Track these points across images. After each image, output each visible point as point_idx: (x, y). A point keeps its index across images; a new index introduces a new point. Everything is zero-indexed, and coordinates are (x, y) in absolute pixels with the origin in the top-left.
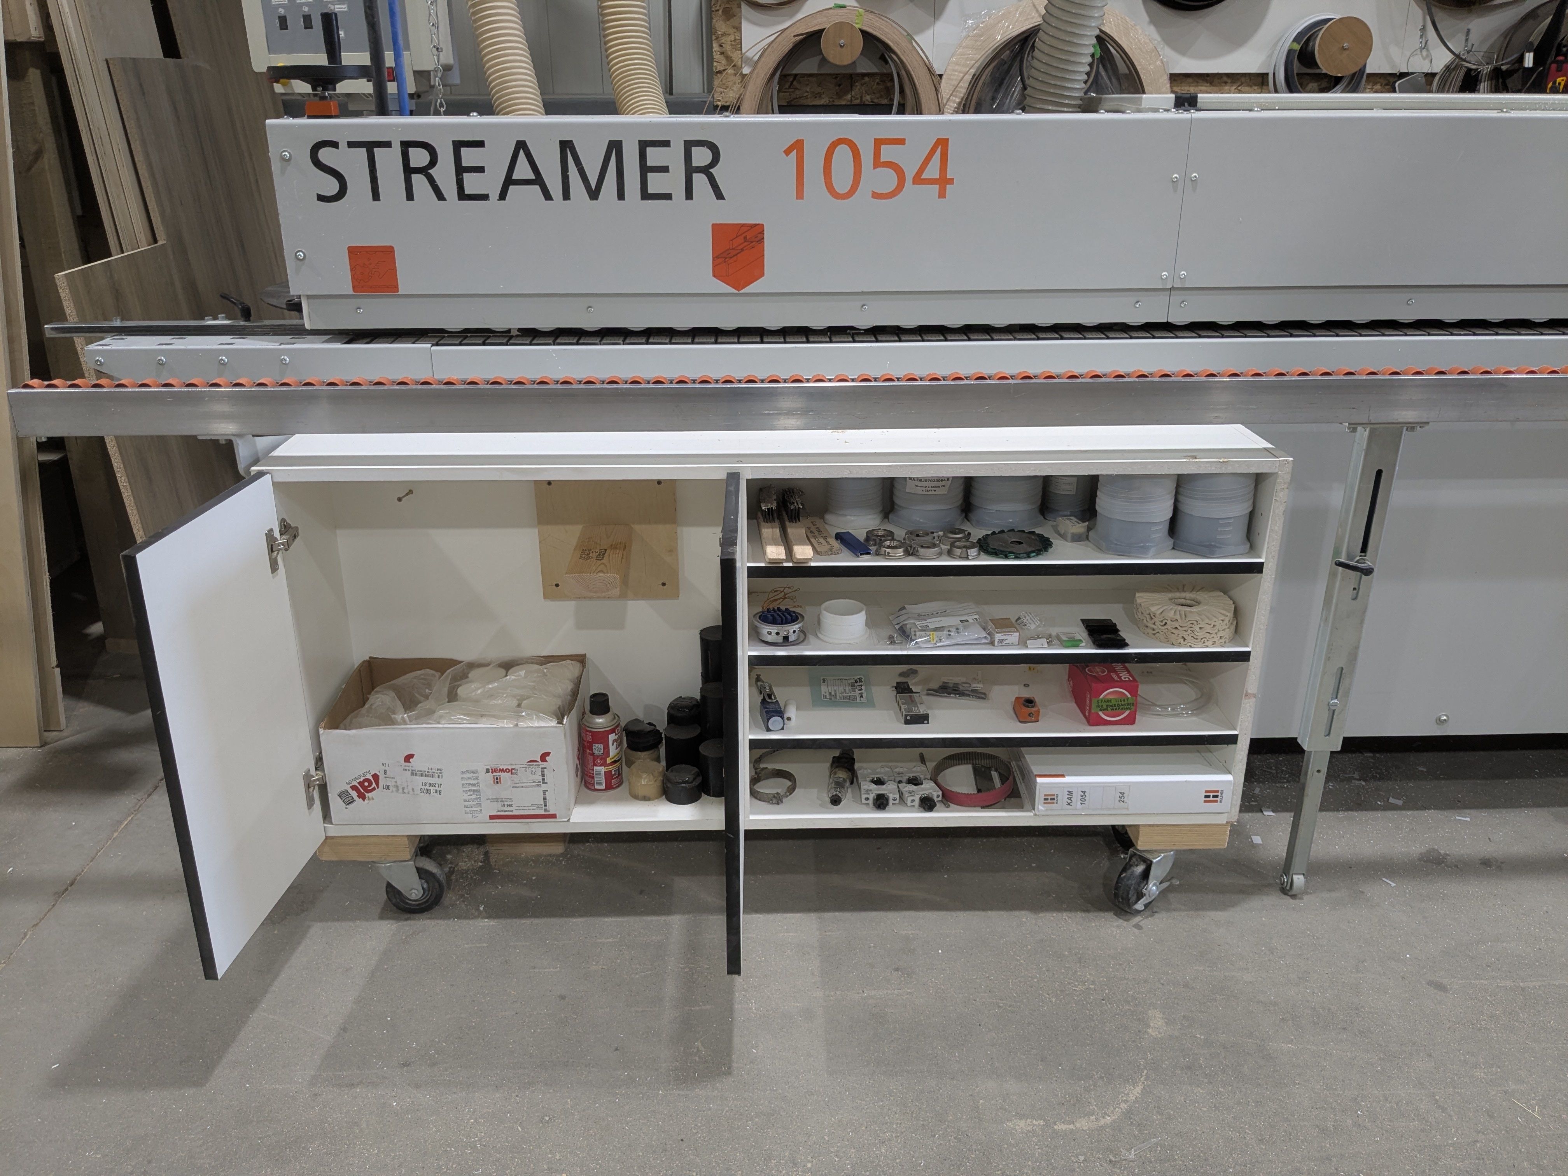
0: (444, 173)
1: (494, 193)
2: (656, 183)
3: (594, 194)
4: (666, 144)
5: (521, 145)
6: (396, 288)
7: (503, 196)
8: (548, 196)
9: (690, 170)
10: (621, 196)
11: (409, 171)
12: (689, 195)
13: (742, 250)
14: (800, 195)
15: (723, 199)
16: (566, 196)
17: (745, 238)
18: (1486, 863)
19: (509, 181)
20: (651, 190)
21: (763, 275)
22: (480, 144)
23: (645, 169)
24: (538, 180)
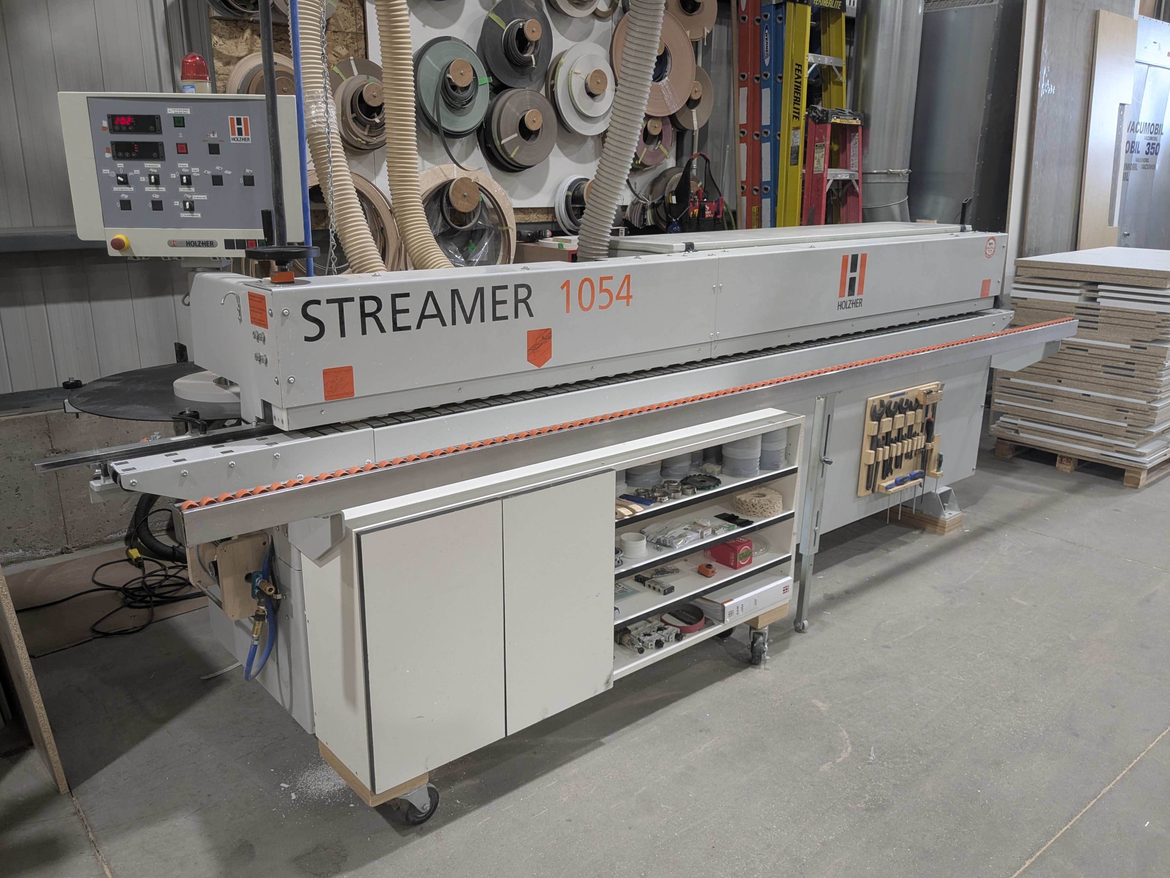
0: (386, 316)
1: (414, 325)
2: (501, 310)
3: (468, 320)
4: (505, 287)
5: (430, 294)
6: (353, 393)
7: (419, 327)
8: (444, 324)
9: (517, 301)
10: (482, 320)
11: (364, 315)
12: (516, 316)
13: (541, 344)
14: (568, 311)
15: (533, 316)
16: (454, 323)
17: (543, 337)
18: (847, 592)
19: (423, 317)
20: (498, 315)
21: (551, 357)
22: (407, 295)
23: (495, 303)
24: (439, 315)
